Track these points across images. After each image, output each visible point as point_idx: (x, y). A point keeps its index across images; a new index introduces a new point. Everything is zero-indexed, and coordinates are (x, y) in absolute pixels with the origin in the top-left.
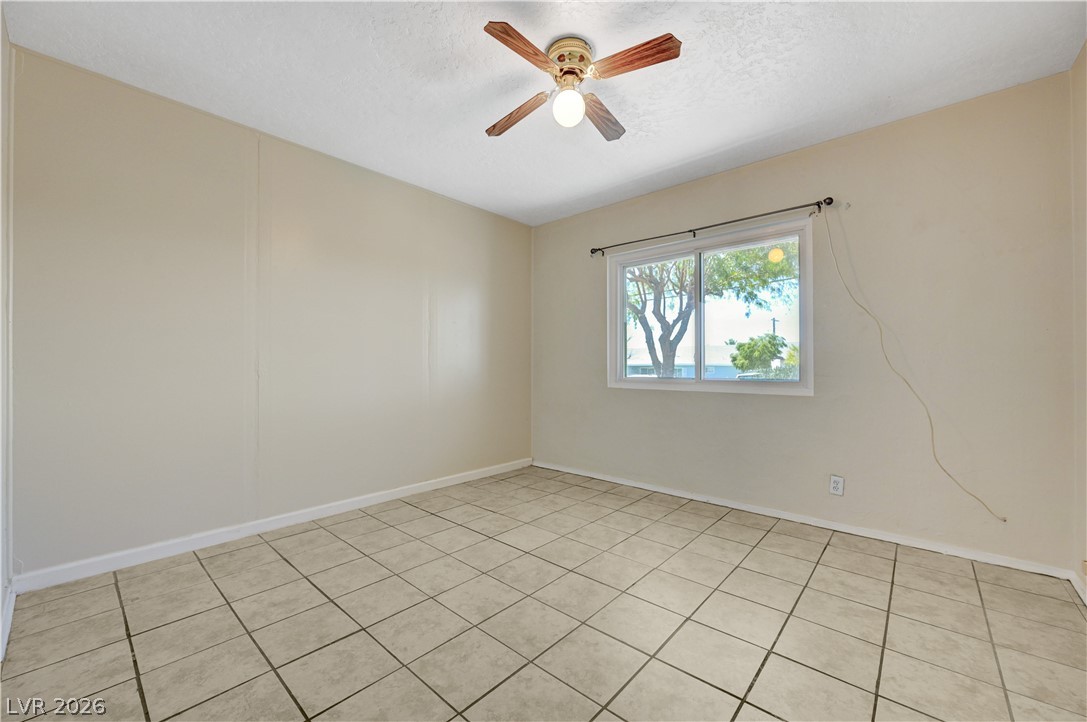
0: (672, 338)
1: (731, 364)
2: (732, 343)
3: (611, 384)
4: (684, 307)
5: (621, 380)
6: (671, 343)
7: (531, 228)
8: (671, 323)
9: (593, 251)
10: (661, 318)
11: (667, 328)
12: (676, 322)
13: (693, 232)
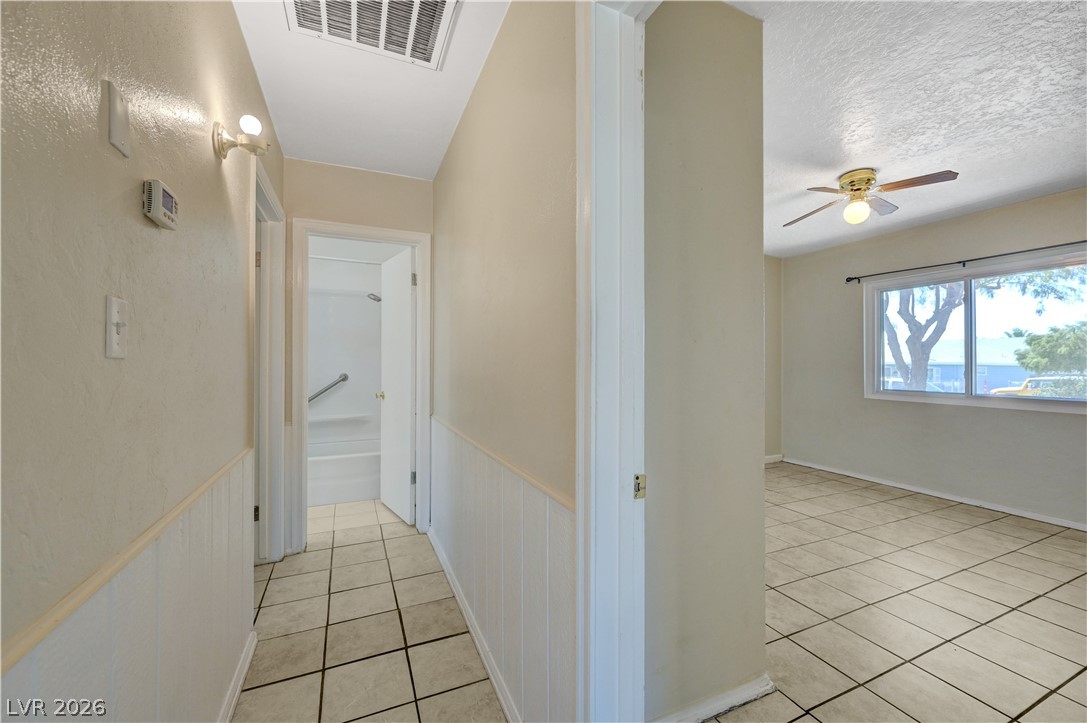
0: (924, 340)
1: (1016, 363)
2: (1018, 334)
3: (868, 395)
4: (942, 303)
5: (878, 391)
6: (923, 345)
7: (780, 260)
8: (923, 323)
9: (849, 280)
10: (909, 319)
11: (916, 329)
12: (929, 322)
13: (964, 263)
